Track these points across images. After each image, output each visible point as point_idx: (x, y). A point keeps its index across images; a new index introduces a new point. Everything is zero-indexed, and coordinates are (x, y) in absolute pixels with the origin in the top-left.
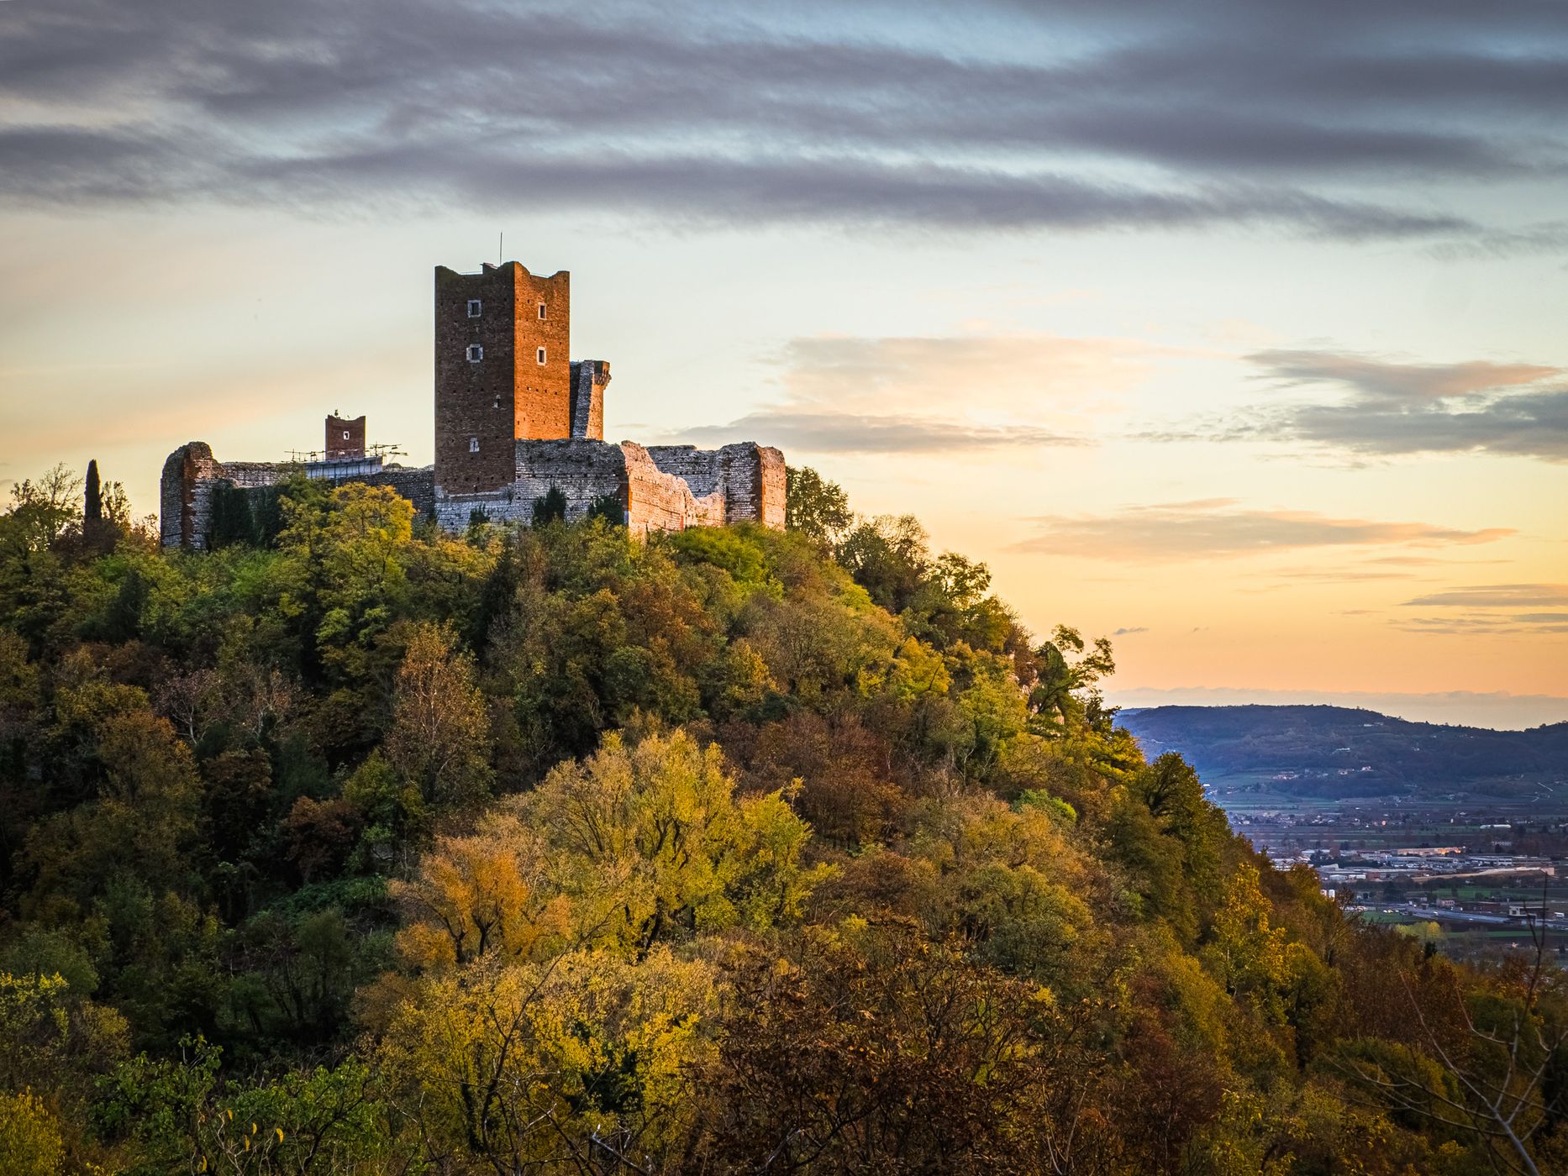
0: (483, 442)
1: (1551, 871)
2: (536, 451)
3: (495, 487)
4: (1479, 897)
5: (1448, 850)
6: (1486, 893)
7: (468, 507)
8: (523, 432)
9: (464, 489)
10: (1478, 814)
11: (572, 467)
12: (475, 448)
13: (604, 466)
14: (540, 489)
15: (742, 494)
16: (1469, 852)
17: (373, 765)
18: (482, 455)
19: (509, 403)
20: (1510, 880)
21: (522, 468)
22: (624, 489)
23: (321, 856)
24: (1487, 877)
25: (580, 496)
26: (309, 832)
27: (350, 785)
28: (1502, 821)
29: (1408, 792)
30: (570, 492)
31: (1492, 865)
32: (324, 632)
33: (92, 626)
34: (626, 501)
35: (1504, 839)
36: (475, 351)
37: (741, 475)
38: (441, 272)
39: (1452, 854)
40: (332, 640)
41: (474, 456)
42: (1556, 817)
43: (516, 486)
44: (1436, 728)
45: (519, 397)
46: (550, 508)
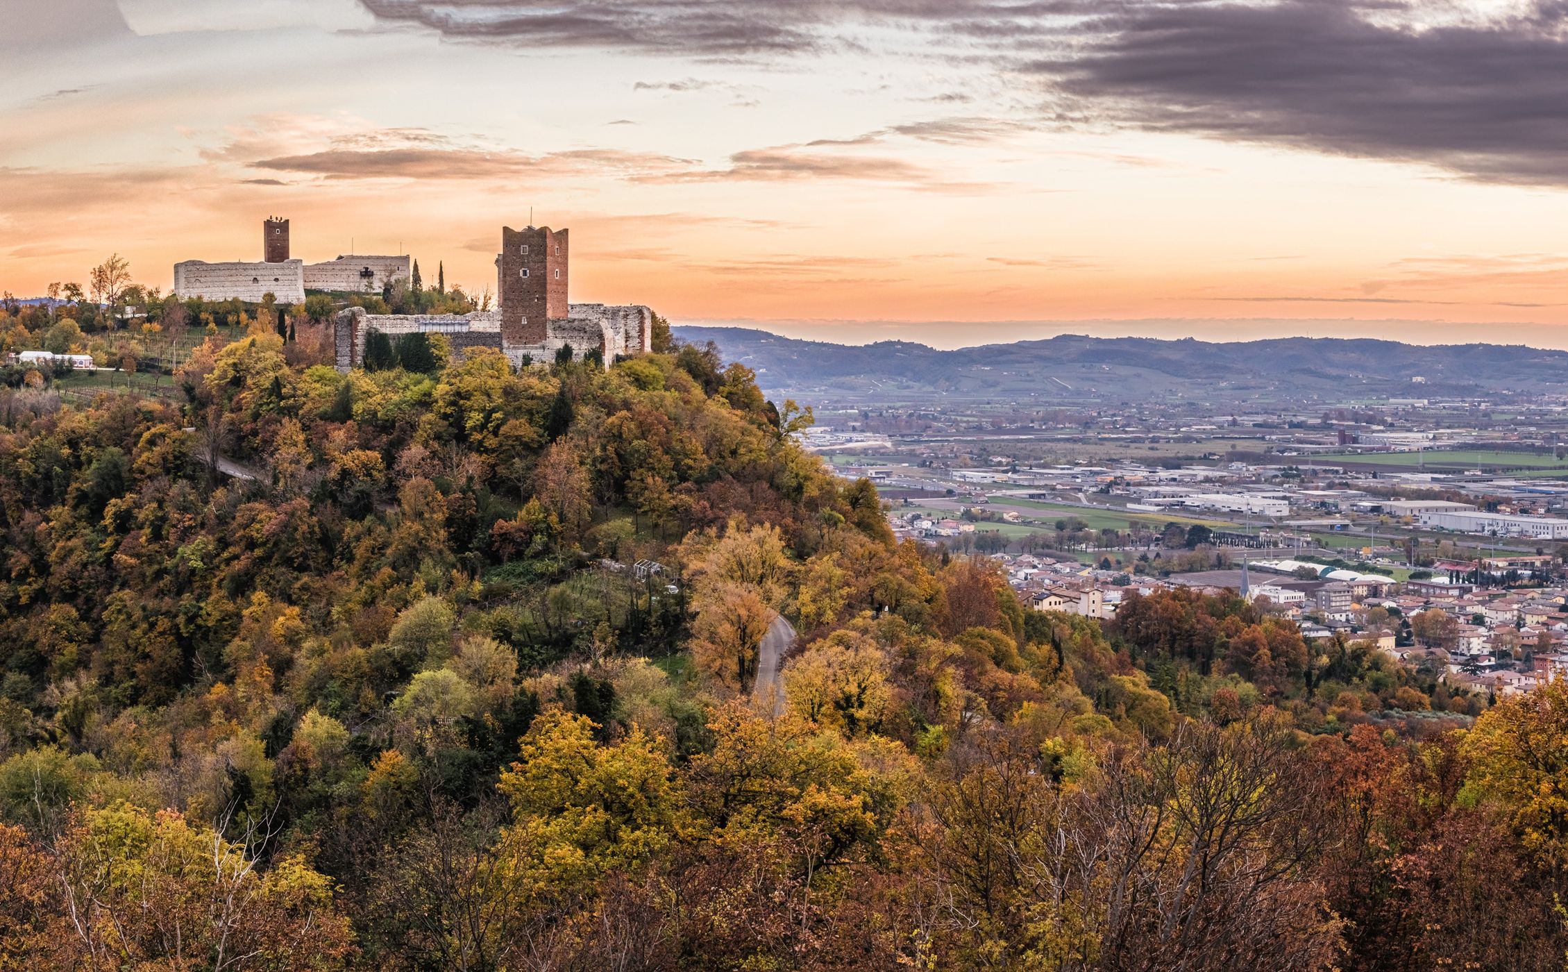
0: (529, 319)
1: (889, 444)
2: (557, 325)
3: (535, 342)
4: (848, 463)
5: (822, 429)
6: (852, 459)
7: (521, 353)
8: (550, 314)
9: (518, 342)
10: (836, 402)
11: (576, 333)
12: (524, 322)
13: (592, 333)
14: (559, 344)
15: (634, 333)
16: (836, 430)
17: (534, 503)
18: (529, 325)
19: (543, 299)
20: (865, 451)
21: (550, 333)
22: (602, 345)
23: (510, 549)
24: (851, 449)
25: (580, 348)
26: (505, 537)
27: (522, 513)
28: (852, 408)
29: (789, 386)
30: (575, 346)
31: (850, 440)
32: (469, 424)
33: (326, 413)
34: (604, 351)
35: (856, 420)
36: (525, 273)
37: (633, 323)
38: (506, 229)
39: (825, 432)
40: (474, 428)
41: (524, 326)
42: (886, 405)
43: (547, 342)
44: (808, 344)
45: (549, 296)
46: (564, 354)
